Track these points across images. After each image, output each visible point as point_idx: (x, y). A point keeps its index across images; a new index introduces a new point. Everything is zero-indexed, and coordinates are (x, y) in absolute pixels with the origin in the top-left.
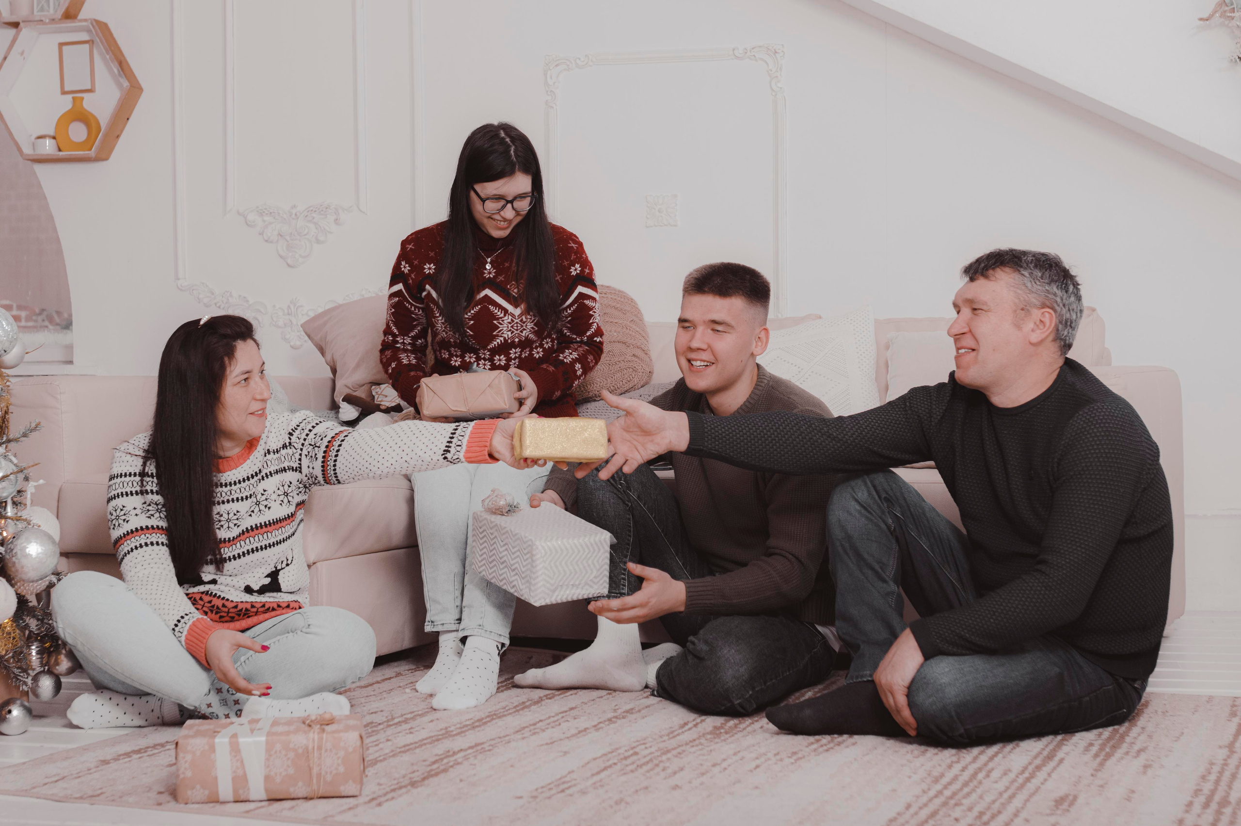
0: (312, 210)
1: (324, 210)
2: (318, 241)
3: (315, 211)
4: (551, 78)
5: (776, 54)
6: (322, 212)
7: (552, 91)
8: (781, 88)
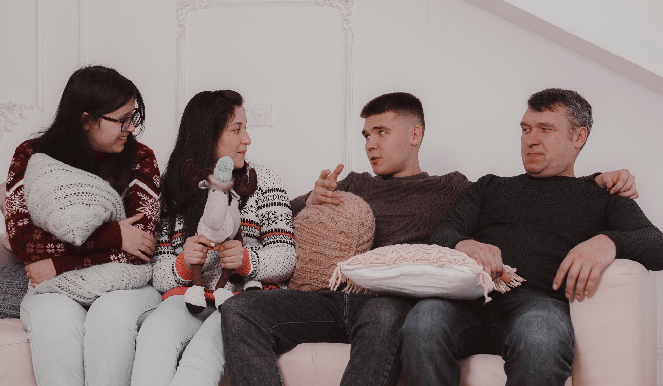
0: (2, 107)
1: (12, 107)
2: (7, 131)
3: (5, 108)
4: (182, 15)
5: (347, 3)
6: (10, 109)
7: (182, 24)
8: (350, 27)
